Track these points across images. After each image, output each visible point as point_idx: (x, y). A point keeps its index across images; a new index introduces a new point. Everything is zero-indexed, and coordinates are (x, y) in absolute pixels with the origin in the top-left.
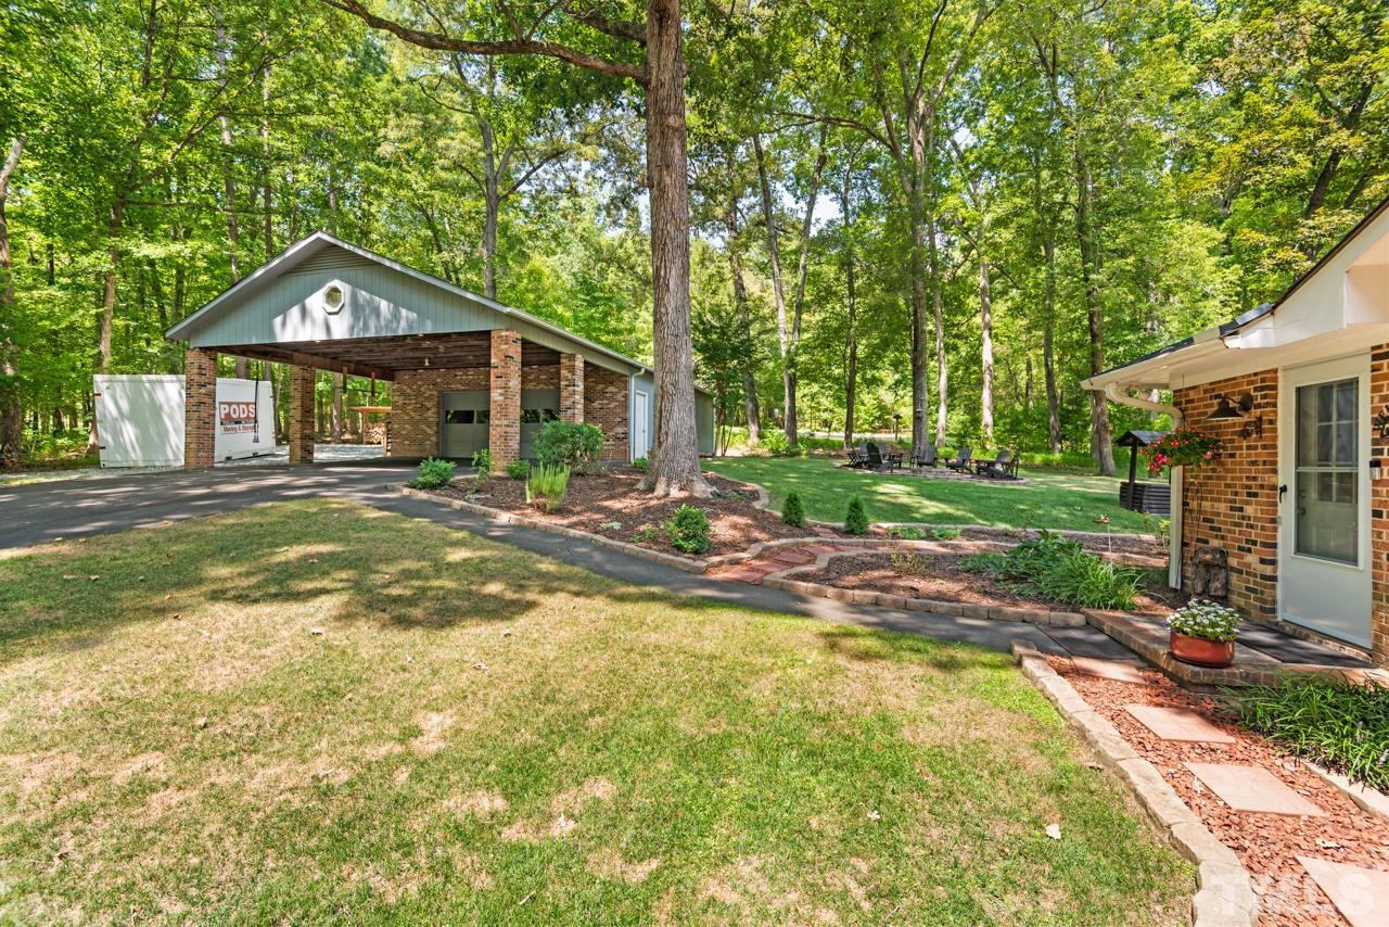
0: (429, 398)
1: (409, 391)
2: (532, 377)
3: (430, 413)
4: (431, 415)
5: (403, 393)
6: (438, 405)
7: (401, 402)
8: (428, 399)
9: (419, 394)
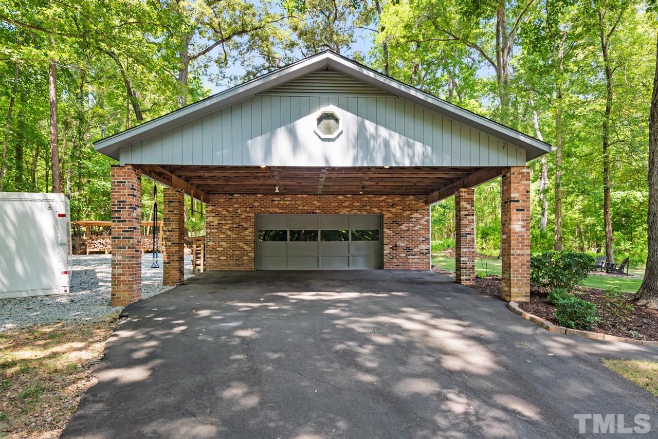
0: (247, 219)
1: (224, 212)
2: (347, 204)
3: (247, 232)
4: (249, 233)
5: (218, 214)
6: (256, 226)
7: (216, 222)
8: (244, 220)
9: (235, 215)
